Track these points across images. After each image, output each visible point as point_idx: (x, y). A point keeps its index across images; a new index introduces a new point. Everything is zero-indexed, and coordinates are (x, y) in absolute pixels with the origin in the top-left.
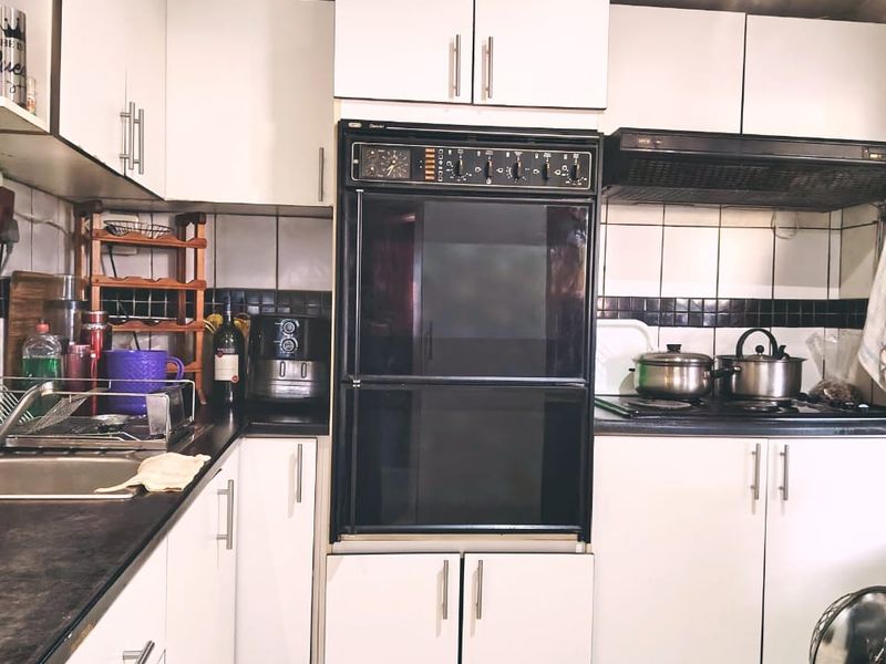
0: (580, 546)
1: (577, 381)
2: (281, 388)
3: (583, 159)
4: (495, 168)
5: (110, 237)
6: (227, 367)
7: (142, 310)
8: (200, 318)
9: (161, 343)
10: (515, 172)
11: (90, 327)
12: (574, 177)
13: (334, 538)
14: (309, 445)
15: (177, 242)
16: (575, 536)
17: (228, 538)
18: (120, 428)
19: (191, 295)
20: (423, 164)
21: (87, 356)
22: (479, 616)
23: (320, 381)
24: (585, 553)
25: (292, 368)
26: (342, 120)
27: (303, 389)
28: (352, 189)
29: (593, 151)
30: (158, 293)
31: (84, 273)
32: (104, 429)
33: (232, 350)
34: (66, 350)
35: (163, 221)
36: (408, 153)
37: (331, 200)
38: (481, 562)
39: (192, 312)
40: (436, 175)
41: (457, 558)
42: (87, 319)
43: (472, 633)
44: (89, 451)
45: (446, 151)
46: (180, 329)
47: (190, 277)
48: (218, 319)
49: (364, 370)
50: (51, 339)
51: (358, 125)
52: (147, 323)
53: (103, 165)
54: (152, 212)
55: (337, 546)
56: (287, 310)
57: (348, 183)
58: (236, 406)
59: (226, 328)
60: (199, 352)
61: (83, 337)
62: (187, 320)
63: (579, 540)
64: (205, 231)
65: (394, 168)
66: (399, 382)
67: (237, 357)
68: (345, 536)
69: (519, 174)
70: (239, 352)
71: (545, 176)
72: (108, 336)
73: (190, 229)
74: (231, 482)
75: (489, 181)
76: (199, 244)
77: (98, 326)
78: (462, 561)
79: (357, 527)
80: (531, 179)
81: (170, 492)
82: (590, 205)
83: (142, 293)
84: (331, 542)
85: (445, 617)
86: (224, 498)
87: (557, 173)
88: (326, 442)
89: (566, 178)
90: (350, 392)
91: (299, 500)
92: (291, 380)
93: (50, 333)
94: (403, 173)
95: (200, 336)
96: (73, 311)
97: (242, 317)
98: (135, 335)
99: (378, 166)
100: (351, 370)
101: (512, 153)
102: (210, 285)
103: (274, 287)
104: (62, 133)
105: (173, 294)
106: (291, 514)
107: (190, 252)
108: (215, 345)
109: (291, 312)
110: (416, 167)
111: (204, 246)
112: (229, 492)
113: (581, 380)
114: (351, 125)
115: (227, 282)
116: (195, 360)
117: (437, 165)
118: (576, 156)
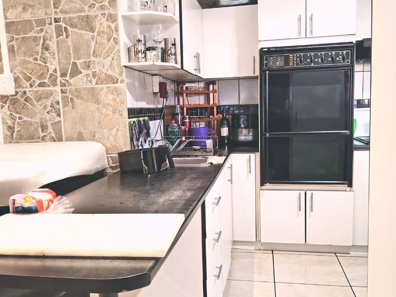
0: (348, 189)
1: (347, 132)
2: (242, 138)
3: (348, 53)
4: (314, 59)
5: (188, 92)
6: (225, 131)
7: (196, 114)
8: (215, 116)
9: (203, 125)
10: (322, 60)
11: (185, 121)
12: (344, 60)
13: (262, 185)
14: (253, 155)
15: (207, 92)
16: (347, 185)
17: (231, 181)
18: (199, 150)
19: (212, 108)
20: (289, 61)
21: (185, 129)
22: (312, 211)
23: (255, 135)
24: (350, 191)
25: (245, 131)
26: (261, 48)
27: (249, 138)
28: (265, 71)
29: (351, 50)
30: (201, 108)
31: (181, 103)
32: (196, 150)
33: (226, 126)
34: (180, 128)
35: (202, 85)
36: (283, 57)
37: (258, 73)
38: (312, 194)
39: (212, 114)
40: (294, 64)
41: (304, 192)
42: (184, 118)
43: (310, 216)
44: (192, 156)
45: (297, 55)
46: (209, 120)
47: (211, 103)
48: (221, 116)
49: (270, 131)
50: (175, 125)
51: (266, 49)
52: (199, 118)
53: (190, 73)
54: (198, 82)
55: (263, 187)
56: (242, 111)
57: (263, 69)
58: (228, 144)
59: (224, 119)
60: (215, 127)
61: (184, 124)
62: (211, 117)
63: (348, 187)
64: (216, 87)
65: (279, 63)
66: (281, 134)
67: (227, 128)
68: (265, 184)
69: (323, 61)
70: (228, 126)
71: (333, 61)
72: (190, 123)
73: (211, 87)
74: (231, 165)
75: (312, 64)
76: (214, 91)
77: (187, 120)
78: (306, 193)
79: (269, 181)
80: (328, 62)
81: (219, 164)
82: (350, 69)
83: (196, 109)
84: (261, 186)
85: (300, 211)
86: (230, 169)
87: (338, 59)
88: (258, 154)
89: (341, 61)
90: (266, 138)
91: (250, 173)
92: (245, 135)
93: (175, 123)
94: (282, 64)
95: (216, 122)
96: (180, 116)
97: (228, 115)
98: (195, 122)
99: (273, 63)
100: (266, 131)
101: (321, 54)
102: (218, 105)
103: (238, 104)
104: (184, 69)
105: (206, 108)
106: (248, 177)
107: (211, 95)
108: (221, 125)
109: (244, 112)
110: (287, 61)
111: (216, 92)
112: (231, 167)
113: (348, 131)
114: (264, 50)
115: (223, 103)
116: (214, 129)
117: (294, 60)
118: (344, 52)
